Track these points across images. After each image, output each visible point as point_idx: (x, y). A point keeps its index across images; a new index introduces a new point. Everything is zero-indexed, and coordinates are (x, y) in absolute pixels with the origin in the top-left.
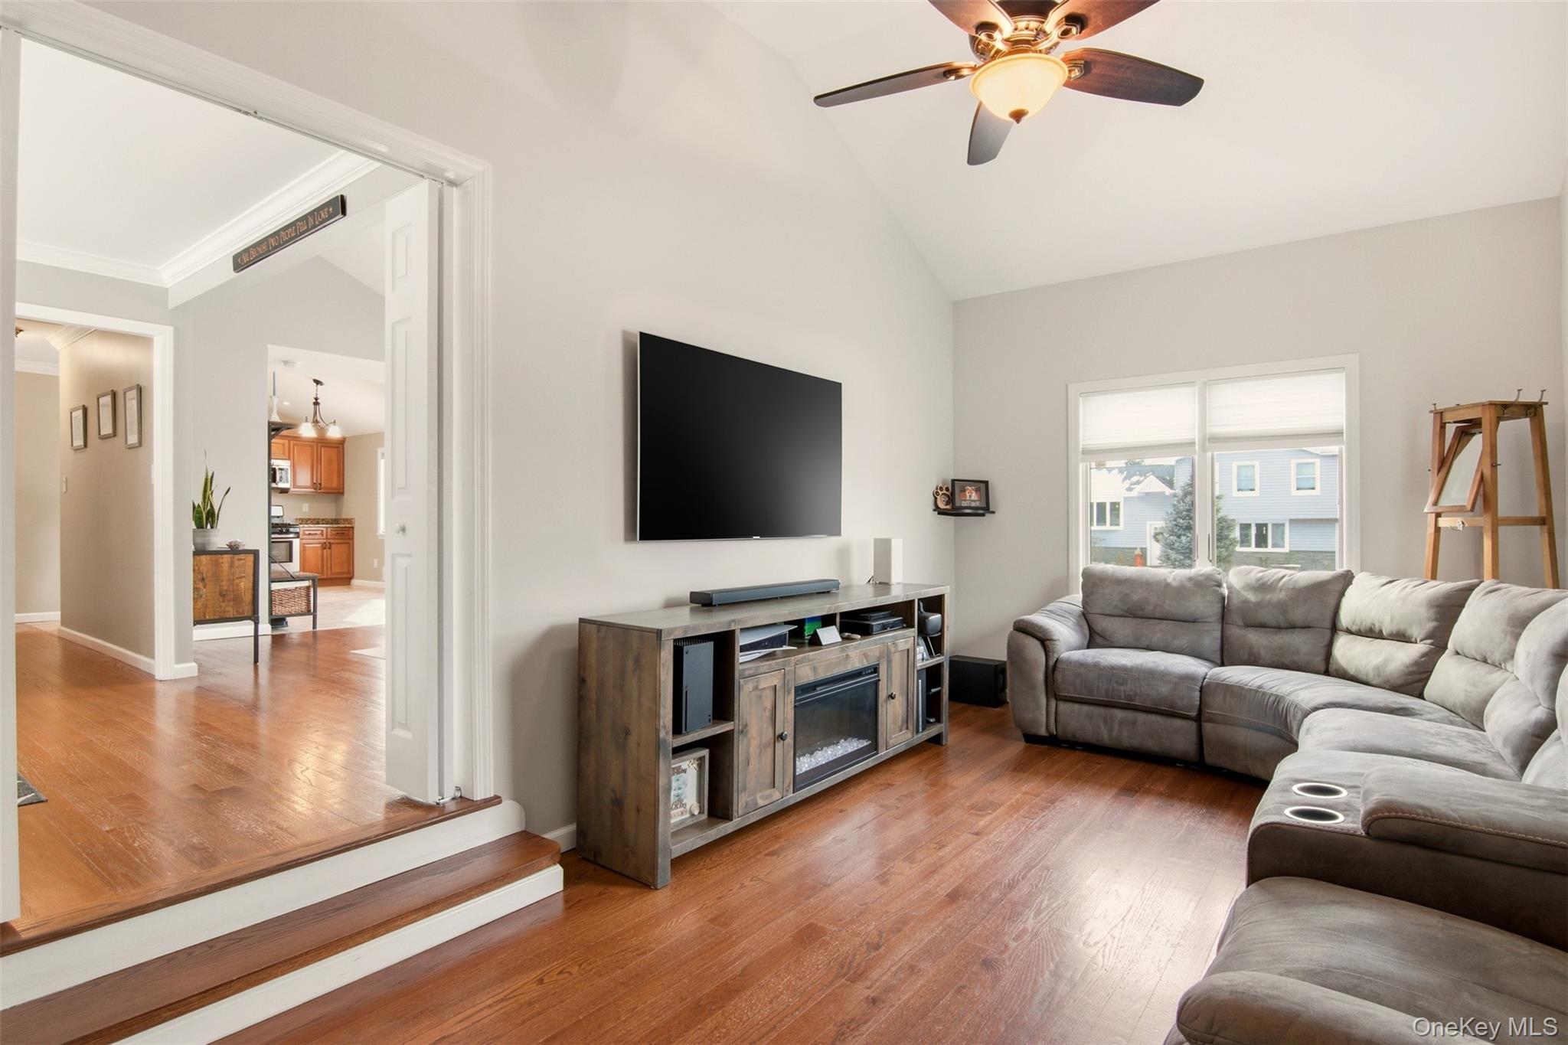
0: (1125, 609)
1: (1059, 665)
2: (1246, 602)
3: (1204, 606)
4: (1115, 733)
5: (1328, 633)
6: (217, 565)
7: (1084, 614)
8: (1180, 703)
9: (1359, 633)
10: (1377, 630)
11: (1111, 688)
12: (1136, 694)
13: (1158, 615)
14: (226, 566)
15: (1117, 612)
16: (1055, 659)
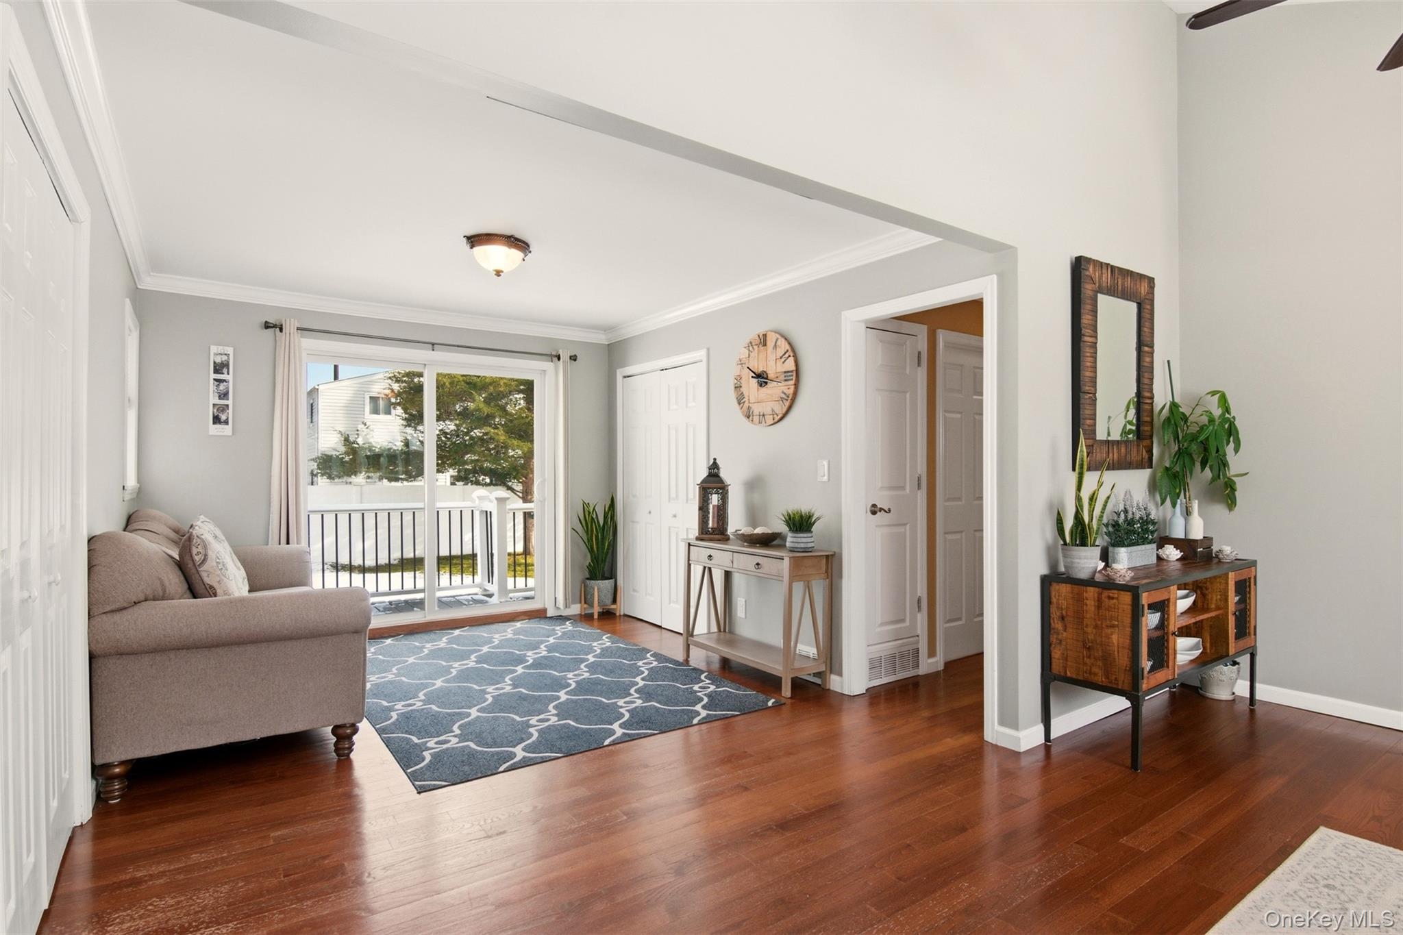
6: (1079, 600)
14: (1091, 604)
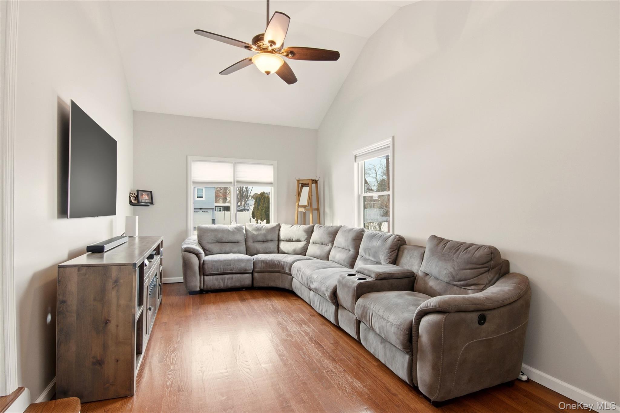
0: (216, 240)
1: (205, 262)
2: (254, 234)
3: (240, 237)
4: (225, 284)
5: (277, 242)
7: (199, 243)
8: (247, 268)
9: (287, 241)
10: (292, 239)
11: (225, 267)
12: (233, 268)
13: (227, 241)
15: (213, 241)
16: (203, 261)
